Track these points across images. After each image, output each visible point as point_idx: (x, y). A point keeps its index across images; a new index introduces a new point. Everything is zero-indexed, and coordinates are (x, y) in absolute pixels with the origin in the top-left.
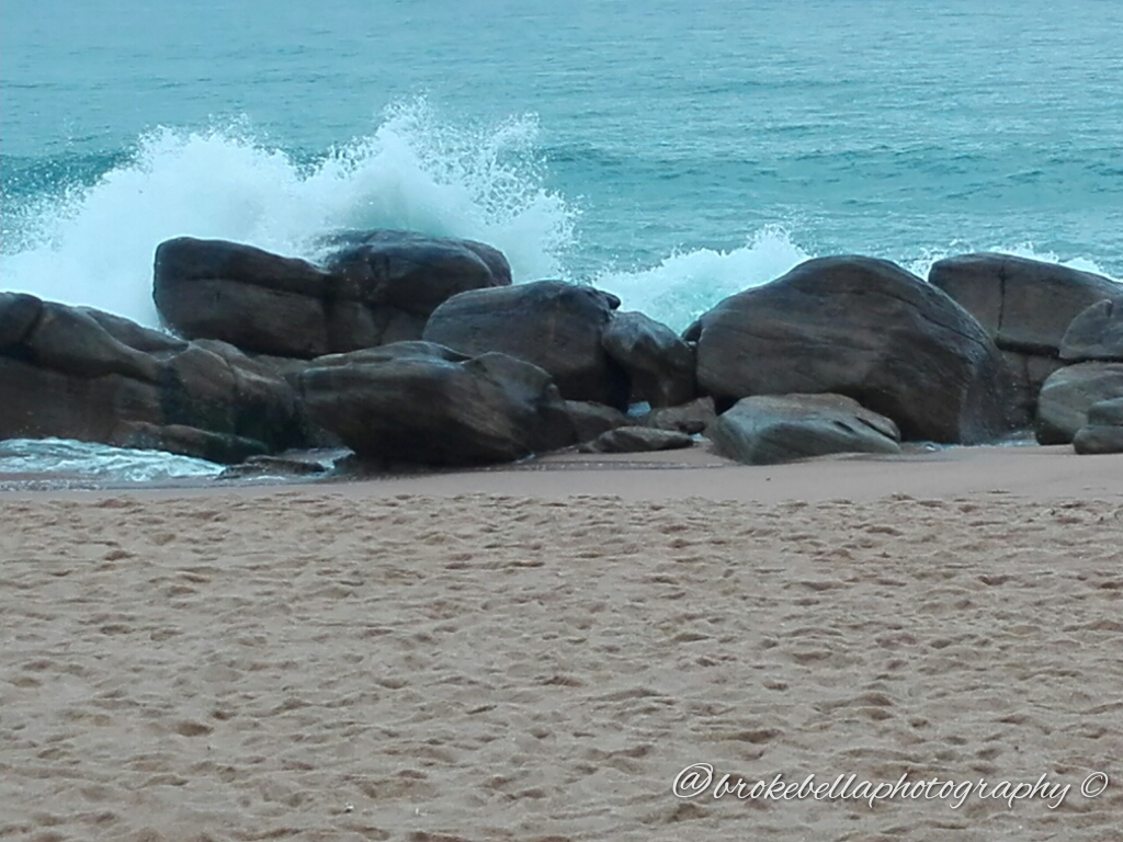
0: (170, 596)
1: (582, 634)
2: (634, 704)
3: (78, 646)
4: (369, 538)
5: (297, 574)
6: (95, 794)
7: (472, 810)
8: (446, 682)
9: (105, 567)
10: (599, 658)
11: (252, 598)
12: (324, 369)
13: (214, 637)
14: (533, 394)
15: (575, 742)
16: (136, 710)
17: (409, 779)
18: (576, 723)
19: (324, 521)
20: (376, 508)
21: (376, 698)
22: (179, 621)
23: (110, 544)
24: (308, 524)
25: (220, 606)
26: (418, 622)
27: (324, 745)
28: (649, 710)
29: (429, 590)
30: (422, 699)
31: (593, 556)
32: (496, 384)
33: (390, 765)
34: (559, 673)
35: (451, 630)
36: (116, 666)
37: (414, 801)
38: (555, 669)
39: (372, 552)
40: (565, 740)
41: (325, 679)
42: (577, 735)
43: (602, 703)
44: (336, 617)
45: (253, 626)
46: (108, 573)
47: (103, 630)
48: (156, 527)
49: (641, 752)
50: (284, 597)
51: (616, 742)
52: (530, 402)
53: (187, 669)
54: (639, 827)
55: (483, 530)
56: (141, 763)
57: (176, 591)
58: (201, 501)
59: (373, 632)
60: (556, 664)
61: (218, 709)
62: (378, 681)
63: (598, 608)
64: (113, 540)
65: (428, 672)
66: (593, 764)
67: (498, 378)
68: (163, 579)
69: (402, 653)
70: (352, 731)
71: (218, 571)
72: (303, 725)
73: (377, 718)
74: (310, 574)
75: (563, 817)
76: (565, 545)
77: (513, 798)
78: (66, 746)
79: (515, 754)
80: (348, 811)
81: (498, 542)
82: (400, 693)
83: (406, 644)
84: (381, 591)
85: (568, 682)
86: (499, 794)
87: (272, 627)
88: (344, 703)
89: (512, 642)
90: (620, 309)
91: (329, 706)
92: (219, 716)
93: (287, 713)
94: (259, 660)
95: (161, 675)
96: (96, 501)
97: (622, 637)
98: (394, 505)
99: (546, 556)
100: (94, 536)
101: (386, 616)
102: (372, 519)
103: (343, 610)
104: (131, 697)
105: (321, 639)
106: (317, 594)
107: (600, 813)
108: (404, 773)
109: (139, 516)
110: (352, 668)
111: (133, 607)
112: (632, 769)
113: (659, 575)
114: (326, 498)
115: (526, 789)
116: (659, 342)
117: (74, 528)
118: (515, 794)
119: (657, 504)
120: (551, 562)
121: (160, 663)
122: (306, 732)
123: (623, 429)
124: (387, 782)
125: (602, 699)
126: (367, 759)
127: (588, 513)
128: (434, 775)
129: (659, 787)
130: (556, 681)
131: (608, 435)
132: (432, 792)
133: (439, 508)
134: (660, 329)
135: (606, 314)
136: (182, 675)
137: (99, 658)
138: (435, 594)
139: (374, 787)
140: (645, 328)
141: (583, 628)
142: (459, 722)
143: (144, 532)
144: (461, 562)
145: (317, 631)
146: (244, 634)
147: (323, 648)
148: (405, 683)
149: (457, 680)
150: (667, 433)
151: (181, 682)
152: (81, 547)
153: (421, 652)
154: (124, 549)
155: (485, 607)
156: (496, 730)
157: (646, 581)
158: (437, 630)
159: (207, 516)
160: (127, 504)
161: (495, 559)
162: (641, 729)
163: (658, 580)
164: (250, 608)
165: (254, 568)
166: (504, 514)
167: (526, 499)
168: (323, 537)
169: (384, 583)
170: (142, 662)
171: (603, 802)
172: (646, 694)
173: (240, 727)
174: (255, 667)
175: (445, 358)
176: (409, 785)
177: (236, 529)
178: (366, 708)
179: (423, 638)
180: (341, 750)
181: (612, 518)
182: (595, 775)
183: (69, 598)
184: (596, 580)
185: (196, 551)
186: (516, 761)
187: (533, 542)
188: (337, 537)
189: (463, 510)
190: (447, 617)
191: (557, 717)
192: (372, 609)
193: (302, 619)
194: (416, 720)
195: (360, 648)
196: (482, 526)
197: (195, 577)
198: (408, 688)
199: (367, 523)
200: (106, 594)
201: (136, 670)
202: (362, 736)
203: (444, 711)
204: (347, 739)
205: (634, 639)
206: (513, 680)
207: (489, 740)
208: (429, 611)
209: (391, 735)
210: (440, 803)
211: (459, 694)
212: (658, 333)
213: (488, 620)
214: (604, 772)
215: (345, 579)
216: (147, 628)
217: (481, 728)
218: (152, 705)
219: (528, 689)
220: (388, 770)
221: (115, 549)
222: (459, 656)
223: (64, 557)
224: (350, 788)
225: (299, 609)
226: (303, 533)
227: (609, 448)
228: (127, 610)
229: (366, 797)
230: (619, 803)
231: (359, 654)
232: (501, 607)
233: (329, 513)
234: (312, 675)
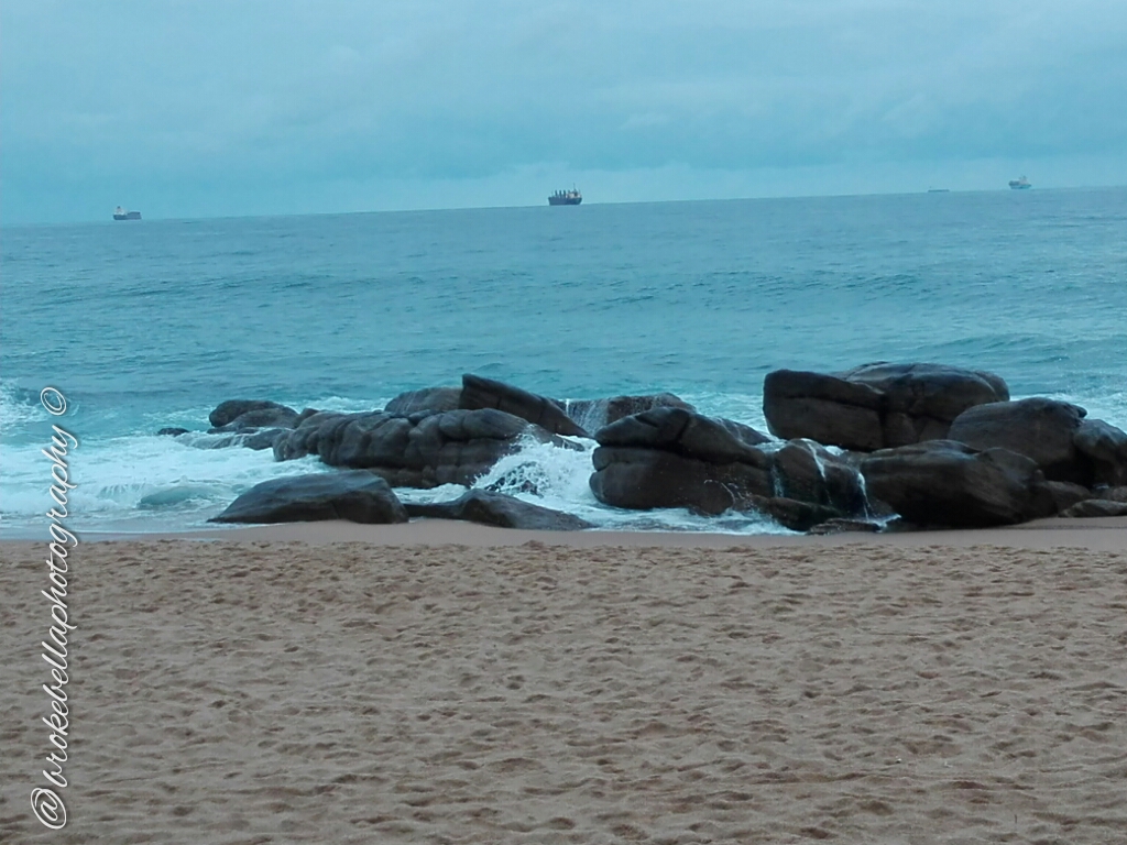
0: (775, 613)
1: (1062, 643)
2: (1099, 692)
3: (714, 646)
4: (912, 575)
5: (862, 599)
6: (724, 745)
7: (985, 764)
8: (965, 675)
9: (732, 593)
10: (1073, 660)
11: (831, 615)
12: (880, 459)
13: (806, 641)
14: (1025, 477)
15: (1057, 718)
16: (753, 690)
17: (940, 741)
18: (1058, 705)
19: (879, 563)
20: (916, 554)
21: (917, 685)
22: (782, 630)
23: (734, 577)
24: (869, 564)
25: (810, 620)
26: (944, 633)
27: (882, 716)
28: (1110, 698)
29: (955, 611)
30: (948, 686)
31: (1069, 589)
32: (999, 469)
33: (927, 731)
34: (1046, 670)
35: (969, 639)
36: (739, 660)
37: (944, 756)
38: (1042, 667)
39: (914, 584)
40: (1049, 717)
41: (882, 671)
42: (1058, 714)
43: (1075, 692)
44: (888, 628)
45: (832, 634)
46: (735, 597)
47: (731, 636)
48: (765, 566)
49: (1105, 727)
50: (852, 614)
51: (1086, 719)
52: (1024, 482)
53: (786, 663)
54: (1104, 780)
55: (991, 570)
56: (755, 725)
57: (779, 610)
58: (795, 549)
59: (914, 639)
60: (1042, 664)
61: (808, 690)
62: (918, 673)
63: (1073, 625)
64: (737, 574)
65: (953, 667)
66: (1070, 734)
67: (999, 465)
68: (771, 601)
69: (936, 654)
70: (901, 707)
71: (809, 597)
72: (866, 702)
73: (918, 698)
74: (870, 600)
75: (1049, 771)
76: (1048, 581)
77: (1013, 756)
78: (707, 713)
79: (1015, 725)
80: (898, 762)
81: (1002, 578)
82: (933, 682)
83: (936, 647)
84: (921, 611)
85: (1052, 677)
86: (1003, 753)
87: (845, 635)
88: (894, 688)
89: (1012, 648)
90: (1086, 417)
91: (884, 689)
92: (809, 695)
93: (854, 694)
94: (837, 657)
95: (769, 666)
96: (725, 548)
97: (1090, 646)
98: (928, 552)
99: (1035, 588)
100: (724, 572)
101: (923, 629)
102: (913, 562)
103: (894, 624)
104: (749, 681)
105: (878, 644)
106: (875, 613)
107: (1075, 769)
108: (936, 737)
109: (756, 559)
110: (900, 664)
111: (751, 620)
112: (1099, 739)
113: (1115, 602)
114: (882, 547)
115: (1023, 751)
116: (1115, 440)
117: (711, 566)
118: (1014, 753)
119: (1115, 553)
120: (1039, 593)
121: (769, 658)
122: (868, 707)
123: (1089, 501)
124: (925, 743)
125: (1075, 689)
126: (910, 727)
127: (1065, 558)
128: (958, 739)
129: (1116, 752)
130: (1043, 675)
131: (1079, 505)
132: (955, 750)
133: (960, 554)
134: (1116, 431)
135: (1076, 421)
136: (783, 667)
137: (727, 654)
138: (957, 614)
139: (916, 746)
140: (1104, 431)
141: (1062, 639)
142: (974, 703)
143: (758, 569)
144: (975, 592)
145: (875, 638)
146: (826, 639)
147: (879, 650)
148: (937, 675)
149: (973, 674)
150: (1122, 504)
151: (783, 672)
152: (713, 579)
153: (948, 654)
154: (745, 581)
155: (992, 623)
156: (1001, 709)
157: (1107, 607)
158: (959, 638)
159: (800, 559)
160: (747, 551)
161: (1000, 590)
162: (1104, 711)
163: (1115, 606)
164: (829, 622)
165: (834, 594)
166: (1005, 559)
167: (1021, 549)
168: (880, 573)
169: (922, 606)
170: (757, 657)
171: (1077, 761)
172: (1108, 686)
173: (825, 703)
174: (833, 662)
175: (964, 452)
176: (941, 745)
177: (820, 568)
178: (909, 692)
179: (949, 644)
180: (893, 721)
181: (1082, 563)
182: (1072, 742)
183: (706, 613)
184: (1071, 606)
185: (792, 583)
186: (1015, 731)
187: (1026, 579)
188: (889, 573)
189: (976, 556)
190: (966, 630)
191: (1043, 701)
192: (914, 624)
193: (865, 629)
194: (945, 701)
195: (906, 650)
196: (989, 567)
197: (793, 599)
198: (940, 679)
199: (910, 564)
200: (733, 611)
201: (753, 663)
202: (907, 711)
203: (963, 695)
204: (896, 713)
205: (1098, 647)
206: (1011, 674)
207: (995, 715)
208: (954, 626)
209: (928, 711)
210: (964, 759)
211: (975, 683)
212: (1114, 434)
213: (996, 632)
214: (1079, 741)
215: (895, 603)
216: (761, 635)
217: (990, 707)
218: (764, 686)
219: (1023, 681)
220: (926, 735)
221: (737, 581)
222: (975, 657)
223: (704, 586)
224: (899, 746)
225: (864, 623)
226: (865, 571)
227: (1079, 514)
228: (747, 622)
229: (910, 753)
230: (1089, 762)
231: (905, 654)
232: (1004, 623)
233: (884, 557)
234: (872, 669)
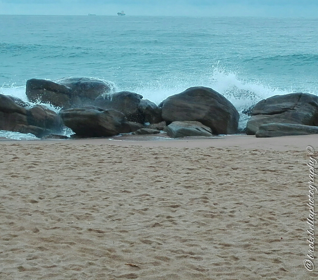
0: (28, 168)
1: (132, 180)
2: (144, 198)
3: (5, 180)
4: (79, 155)
5: (61, 163)
6: (9, 217)
7: (103, 223)
8: (97, 191)
9: (13, 161)
10: (135, 186)
11: (49, 169)
12: (68, 112)
13: (40, 179)
14: (120, 120)
15: (129, 207)
16: (19, 196)
17: (88, 215)
18: (130, 202)
19: (67, 150)
20: (81, 147)
21: (80, 195)
22: (31, 175)
23: (14, 155)
24: (63, 151)
25: (41, 171)
26: (90, 176)
27: (67, 206)
28: (148, 199)
29: (93, 168)
30: (91, 195)
31: (135, 160)
32: (111, 117)
33: (83, 211)
34: (126, 190)
35: (99, 178)
36: (15, 185)
37: (89, 221)
38: (125, 188)
39: (79, 158)
40: (127, 206)
41: (67, 190)
42: (130, 205)
43: (136, 197)
44: (71, 175)
45: (49, 176)
46: (13, 162)
47: (12, 176)
48: (25, 151)
49: (146, 210)
50: (57, 169)
51: (140, 207)
52: (120, 122)
53: (32, 187)
54: (145, 228)
55: (107, 153)
56: (21, 210)
57: (30, 167)
58: (37, 145)
59: (79, 178)
60: (125, 187)
61: (40, 197)
62: (80, 191)
63: (136, 173)
64: (15, 154)
65: (93, 189)
66: (134, 212)
67: (111, 115)
68: (27, 164)
69: (86, 184)
70: (74, 203)
71: (41, 162)
72: (61, 201)
73: (80, 200)
74: (64, 164)
75: (126, 226)
76: (128, 157)
77: (113, 220)
78: (2, 205)
79: (115, 209)
80: (72, 223)
81: (111, 156)
82: (86, 194)
83: (87, 181)
84: (82, 168)
85: (128, 192)
86: (110, 219)
87: (54, 176)
88: (72, 196)
89: (114, 182)
90: (143, 99)
91: (68, 196)
92: (40, 198)
93: (57, 198)
94: (50, 185)
95: (26, 188)
96: (10, 144)
97: (142, 181)
98: (85, 147)
99: (123, 160)
100: (10, 153)
101: (82, 174)
102: (79, 150)
103: (72, 173)
104: (19, 193)
105: (66, 180)
106: (65, 168)
107: (135, 225)
108: (86, 214)
109: (21, 148)
110: (74, 187)
111: (19, 171)
112: (143, 214)
113: (151, 165)
114: (68, 145)
115: (117, 218)
116: (152, 107)
117: (5, 151)
118: (114, 220)
119: (151, 148)
120: (124, 162)
121: (26, 185)
122: (62, 203)
123: (143, 129)
124: (82, 216)
126: (77, 210)
127: (134, 149)
128: (94, 214)
129: (149, 218)
130: (125, 191)
131: (139, 130)
132: (93, 218)
133: (96, 148)
134: (153, 104)
135: (139, 100)
136: (31, 188)
137: (10, 183)
138: (95, 169)
139: (79, 217)
140: (148, 104)
141: (132, 178)
142: (100, 201)
143: (23, 152)
144: (101, 161)
145: (65, 178)
146: (47, 178)
147: (67, 182)
148: (87, 191)
149: (100, 191)
150: (154, 130)
151: (31, 190)
152: (6, 155)
153: (91, 184)
154: (17, 156)
155: (107, 173)
156: (110, 203)
157: (148, 167)
158: (95, 178)
159: (38, 148)
160: (18, 145)
161: (111, 161)
162: (146, 204)
163: (151, 167)
164: (49, 172)
165: (50, 162)
166: (113, 149)
167: (118, 146)
168: (67, 154)
169: (82, 166)
170: (21, 185)
171: (136, 222)
172: (147, 195)
173: (46, 201)
174: (49, 187)
175: (99, 110)
176: (88, 217)
177: (46, 152)
178: (77, 197)
179: (92, 180)
180: (71, 208)
181: (139, 151)
182: (135, 215)
183: (3, 168)
184: (135, 166)
185: (35, 157)
186: (114, 211)
187: (120, 157)
188: (71, 154)
189: (102, 148)
190: (98, 175)
191: (125, 201)
192: (79, 173)
193: (61, 175)
194: (90, 201)
195: (76, 182)
196: (107, 152)
197: (35, 163)
198: (88, 193)
199: (78, 151)
200: (13, 167)
201: (20, 187)
202: (76, 204)
203: (97, 198)
204: (72, 205)
205: (145, 181)
206: (114, 191)
207: (108, 206)
208: (93, 173)
209: (83, 204)
210: (96, 222)
211: (101, 194)
212: (152, 105)
213: (108, 176)
214: (136, 214)
215: (73, 165)
216: (23, 176)
217: (106, 203)
218: (24, 195)
219: (118, 193)
220: (82, 213)
221: (15, 156)
222: (101, 185)
223: (2, 158)
224: (73, 217)
225: (61, 172)
226: (62, 153)
227: (139, 134)
228: (18, 171)
229: (77, 219)
230: (140, 222)
231: (76, 184)
232: (111, 173)
233: (69, 148)
234: (64, 189)
